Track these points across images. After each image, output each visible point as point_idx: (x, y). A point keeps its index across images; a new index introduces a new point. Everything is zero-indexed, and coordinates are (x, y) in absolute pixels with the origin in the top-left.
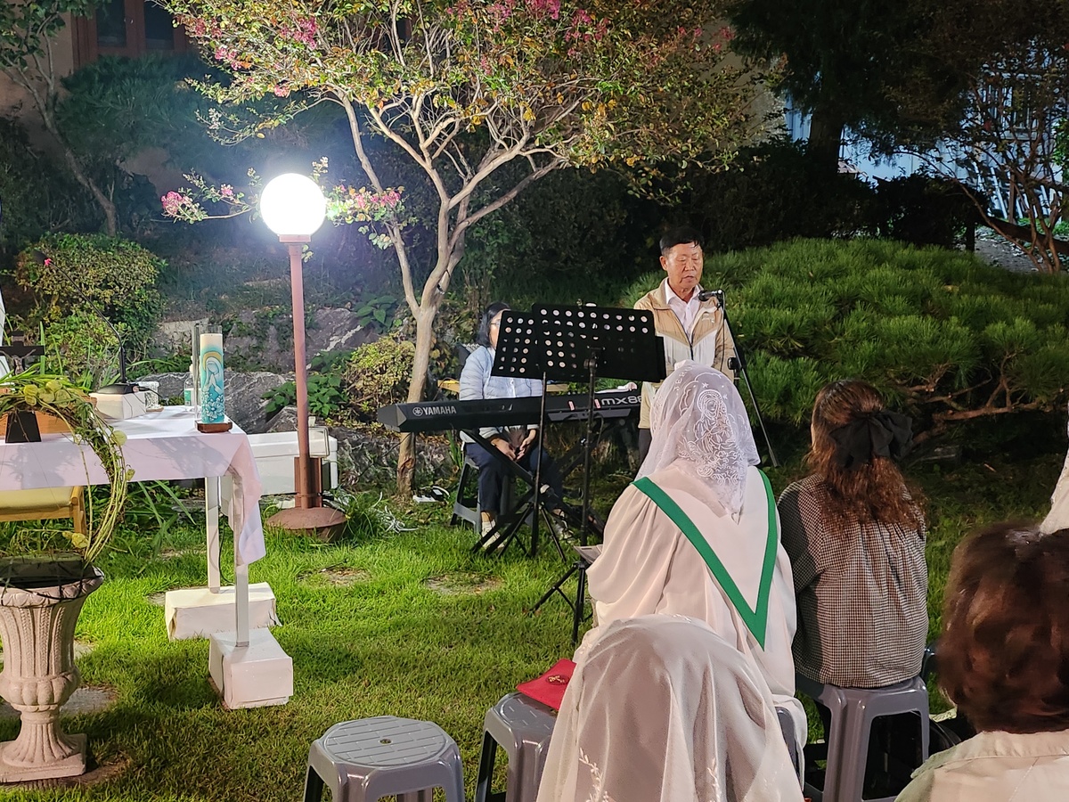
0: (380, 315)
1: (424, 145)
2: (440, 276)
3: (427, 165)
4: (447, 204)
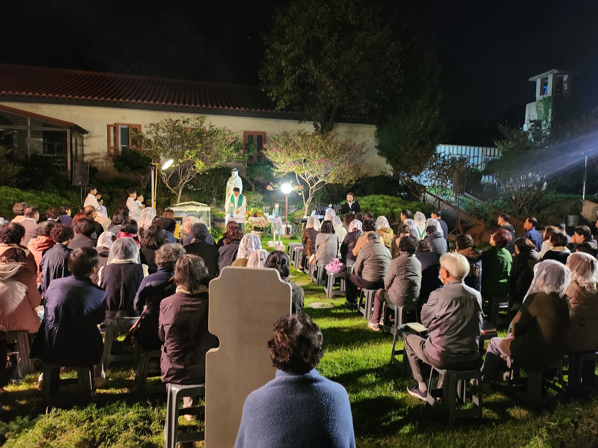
0: (300, 207)
1: (307, 179)
2: (310, 199)
3: (308, 182)
4: (311, 188)
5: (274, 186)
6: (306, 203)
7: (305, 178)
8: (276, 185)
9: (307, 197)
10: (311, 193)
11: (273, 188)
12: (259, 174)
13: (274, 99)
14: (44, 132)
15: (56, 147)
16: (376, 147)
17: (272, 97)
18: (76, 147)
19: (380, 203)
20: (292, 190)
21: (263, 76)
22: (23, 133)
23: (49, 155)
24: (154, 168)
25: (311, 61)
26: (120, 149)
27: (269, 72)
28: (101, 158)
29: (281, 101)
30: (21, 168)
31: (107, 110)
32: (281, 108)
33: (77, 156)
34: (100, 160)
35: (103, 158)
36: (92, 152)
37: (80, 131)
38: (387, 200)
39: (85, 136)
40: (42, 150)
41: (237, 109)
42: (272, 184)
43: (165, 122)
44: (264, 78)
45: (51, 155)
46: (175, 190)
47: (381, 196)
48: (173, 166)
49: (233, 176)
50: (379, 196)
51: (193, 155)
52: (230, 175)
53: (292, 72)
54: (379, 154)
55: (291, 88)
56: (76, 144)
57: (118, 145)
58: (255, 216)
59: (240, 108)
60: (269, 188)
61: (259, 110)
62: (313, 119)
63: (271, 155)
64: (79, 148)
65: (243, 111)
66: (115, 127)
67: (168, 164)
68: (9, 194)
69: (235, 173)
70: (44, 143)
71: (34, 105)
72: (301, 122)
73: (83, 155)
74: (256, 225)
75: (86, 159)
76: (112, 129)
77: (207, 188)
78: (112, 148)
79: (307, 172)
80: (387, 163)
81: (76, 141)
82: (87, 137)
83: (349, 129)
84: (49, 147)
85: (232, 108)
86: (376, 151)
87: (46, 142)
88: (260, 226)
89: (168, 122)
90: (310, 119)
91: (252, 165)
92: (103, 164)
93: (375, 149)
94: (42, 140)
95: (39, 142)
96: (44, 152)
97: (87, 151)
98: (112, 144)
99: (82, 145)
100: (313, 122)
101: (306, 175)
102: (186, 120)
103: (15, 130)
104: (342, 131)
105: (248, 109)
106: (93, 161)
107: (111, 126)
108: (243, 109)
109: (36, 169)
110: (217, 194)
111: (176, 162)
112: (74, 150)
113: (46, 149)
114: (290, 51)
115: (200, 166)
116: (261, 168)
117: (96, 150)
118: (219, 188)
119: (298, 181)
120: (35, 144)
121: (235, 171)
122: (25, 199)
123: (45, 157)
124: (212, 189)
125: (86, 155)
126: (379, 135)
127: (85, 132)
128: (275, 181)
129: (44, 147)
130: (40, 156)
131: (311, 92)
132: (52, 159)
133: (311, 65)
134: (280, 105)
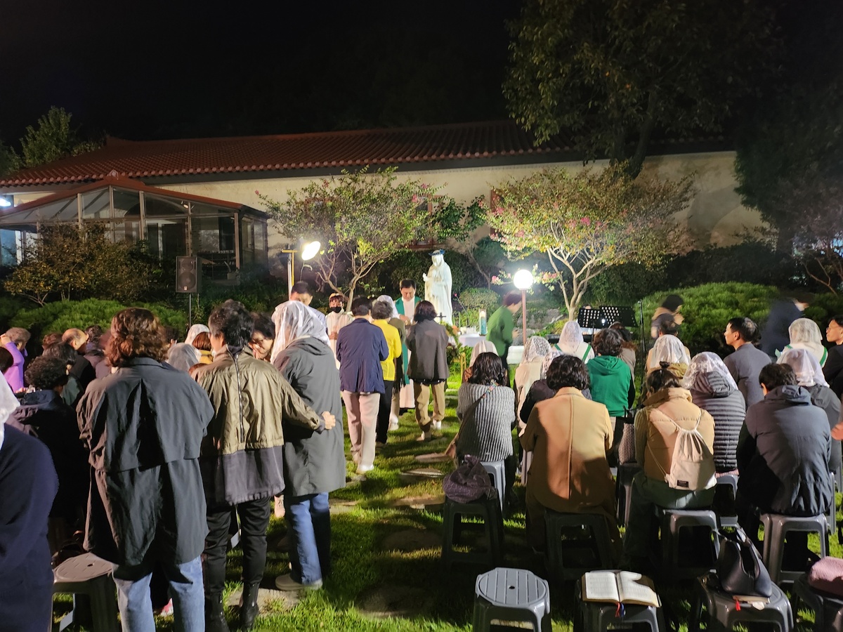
1: (566, 259)
3: (568, 265)
4: (576, 276)
5: (506, 276)
6: (570, 304)
7: (563, 258)
8: (509, 275)
9: (570, 291)
10: (578, 285)
11: (503, 280)
12: (494, 258)
13: (528, 127)
14: (221, 219)
16: (737, 190)
18: (253, 238)
19: (720, 300)
20: (538, 281)
21: (510, 91)
23: (224, 252)
24: (290, 258)
27: (517, 81)
29: (542, 129)
32: (543, 141)
33: (254, 250)
36: (278, 244)
37: (256, 215)
38: (742, 292)
39: (267, 221)
40: (218, 246)
41: (477, 154)
42: (503, 273)
45: (227, 251)
47: (730, 284)
49: (435, 264)
50: (723, 285)
54: (745, 203)
55: (555, 103)
56: (253, 233)
59: (481, 152)
60: (496, 280)
61: (512, 152)
63: (493, 221)
65: (487, 157)
67: (311, 250)
69: (438, 259)
70: (220, 236)
72: (587, 163)
75: (270, 254)
80: (764, 219)
81: (253, 229)
83: (685, 165)
84: (226, 241)
85: (469, 155)
86: (741, 197)
87: (223, 234)
90: (602, 156)
93: (736, 194)
94: (218, 231)
95: (214, 235)
96: (221, 249)
97: (273, 242)
99: (265, 235)
100: (609, 160)
104: (670, 169)
105: (494, 152)
108: (486, 154)
113: (224, 245)
114: (548, 35)
119: (553, 265)
120: (210, 236)
121: (438, 253)
123: (221, 254)
125: (271, 248)
126: (743, 168)
127: (266, 216)
128: (509, 267)
129: (220, 242)
130: (214, 254)
131: (590, 103)
132: (228, 257)
133: (585, 51)
134: (542, 135)
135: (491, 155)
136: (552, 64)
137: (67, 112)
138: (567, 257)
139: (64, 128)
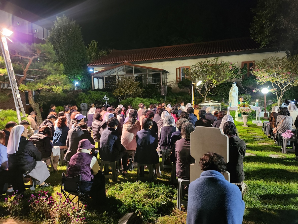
0: (275, 101)
1: (279, 84)
2: (281, 96)
3: (279, 86)
4: (282, 90)
5: (257, 90)
6: (278, 98)
7: (278, 84)
8: (259, 90)
9: (279, 95)
10: (282, 92)
11: (257, 91)
12: (249, 84)
14: (153, 74)
15: (157, 80)
17: (258, 41)
18: (164, 79)
20: (269, 91)
21: (252, 30)
22: (145, 75)
24: (193, 85)
25: (282, 16)
26: (181, 78)
27: (255, 28)
28: (174, 83)
29: (263, 42)
30: (144, 90)
31: (176, 62)
33: (164, 83)
34: (173, 84)
35: (175, 83)
36: (170, 81)
37: (165, 72)
39: (168, 74)
40: (152, 82)
41: (238, 51)
42: (256, 89)
43: (199, 63)
44: (253, 32)
45: (155, 84)
46: (203, 95)
48: (202, 84)
49: (233, 86)
51: (211, 78)
52: (232, 86)
53: (269, 25)
55: (269, 34)
56: (164, 78)
57: (181, 77)
58: (244, 106)
59: (239, 50)
60: (254, 91)
61: (250, 49)
62: (285, 49)
63: (255, 73)
64: (165, 79)
65: (241, 51)
66: (179, 68)
67: (199, 83)
68: (139, 100)
69: (234, 85)
70: (153, 79)
71: (149, 64)
72: (277, 52)
73: (167, 83)
74: (244, 112)
75: (168, 84)
76: (178, 69)
77: (220, 93)
78: (178, 78)
79: (279, 81)
81: (164, 77)
82: (168, 75)
84: (154, 80)
85: (235, 51)
88: (247, 112)
89: (200, 63)
90: (283, 50)
91: (245, 79)
92: (174, 86)
94: (152, 78)
95: (151, 79)
97: (168, 80)
98: (178, 77)
99: (167, 78)
101: (278, 82)
102: (208, 61)
103: (143, 75)
105: (244, 50)
106: (171, 85)
107: (178, 68)
108: (241, 50)
109: (149, 90)
110: (225, 96)
111: (203, 82)
112: (163, 81)
113: (154, 81)
114: (268, 14)
115: (215, 82)
116: (250, 80)
117: (172, 80)
118: (226, 93)
119: (273, 86)
120: (150, 79)
121: (234, 83)
122: (144, 102)
123: (153, 84)
124: (223, 94)
125: (168, 82)
127: (167, 72)
128: (258, 87)
129: (153, 81)
130: (151, 84)
131: (282, 34)
132: (156, 85)
133: (282, 18)
134: (263, 45)
135: (243, 51)
136: (269, 23)
137: (96, 41)
138: (280, 84)
139: (96, 46)
